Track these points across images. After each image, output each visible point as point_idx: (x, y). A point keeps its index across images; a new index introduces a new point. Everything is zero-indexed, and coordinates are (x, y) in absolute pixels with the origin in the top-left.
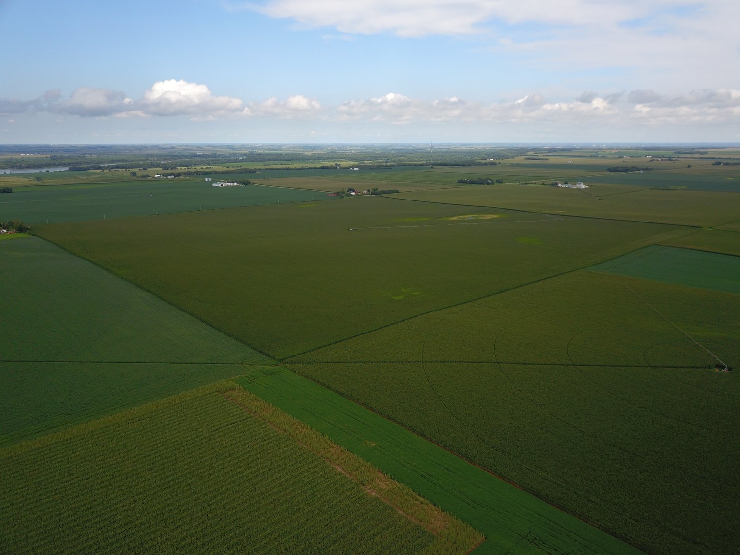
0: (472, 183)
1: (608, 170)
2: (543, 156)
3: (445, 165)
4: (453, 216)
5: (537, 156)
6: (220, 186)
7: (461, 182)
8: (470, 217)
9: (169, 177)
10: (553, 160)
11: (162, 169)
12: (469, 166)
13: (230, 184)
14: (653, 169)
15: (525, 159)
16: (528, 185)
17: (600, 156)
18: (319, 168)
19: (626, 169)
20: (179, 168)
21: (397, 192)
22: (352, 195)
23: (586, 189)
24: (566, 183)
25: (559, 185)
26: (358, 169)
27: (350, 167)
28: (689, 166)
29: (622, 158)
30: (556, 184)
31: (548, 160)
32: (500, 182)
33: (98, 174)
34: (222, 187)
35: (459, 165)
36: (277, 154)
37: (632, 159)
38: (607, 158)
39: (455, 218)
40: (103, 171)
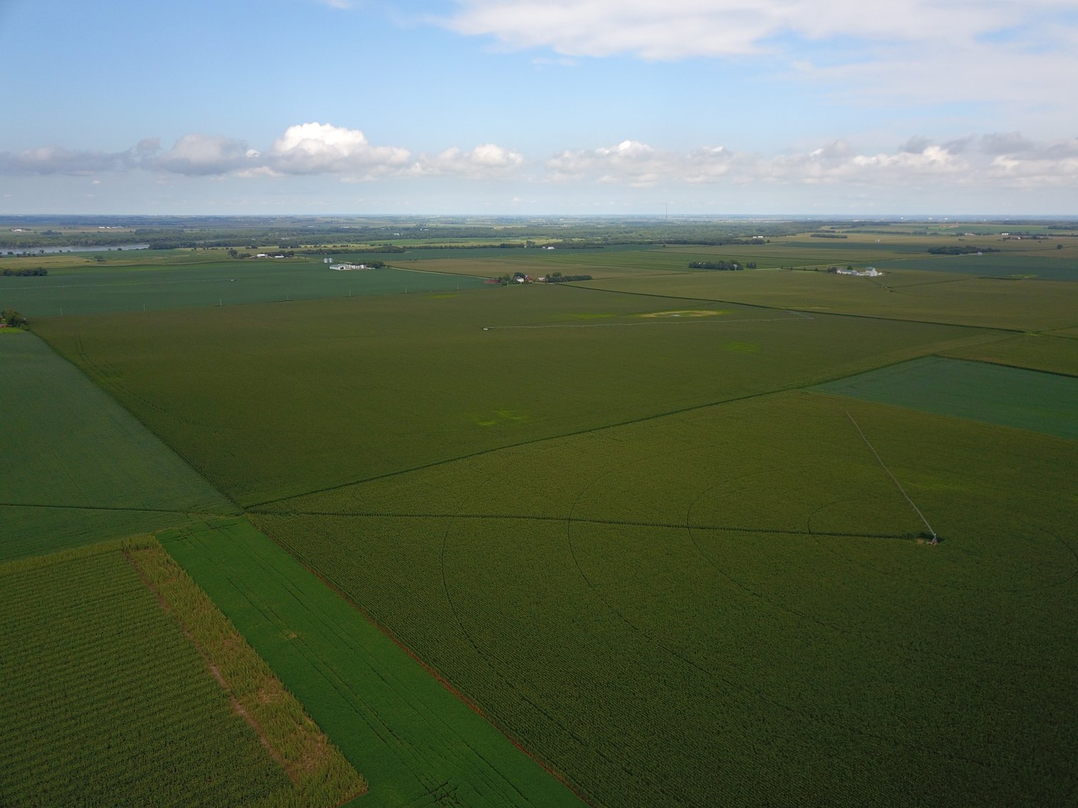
0: (710, 267)
1: (929, 251)
2: (843, 232)
3: (685, 243)
4: (650, 313)
5: (834, 232)
6: (339, 269)
7: (695, 266)
8: (676, 314)
9: (277, 257)
10: (854, 238)
11: (278, 247)
12: (721, 244)
13: (354, 267)
14: (998, 251)
15: (812, 236)
16: (793, 271)
17: (929, 233)
18: (498, 247)
19: (956, 251)
20: (302, 246)
21: (589, 278)
22: (519, 283)
23: (878, 277)
24: (850, 268)
25: (839, 272)
26: (553, 248)
27: (544, 245)
28: (1059, 247)
29: (962, 235)
30: (834, 270)
31: (845, 237)
32: (751, 266)
33: (188, 253)
34: (342, 271)
35: (705, 244)
36: (454, 229)
37: (978, 236)
38: (940, 235)
39: (652, 315)
40: (195, 249)
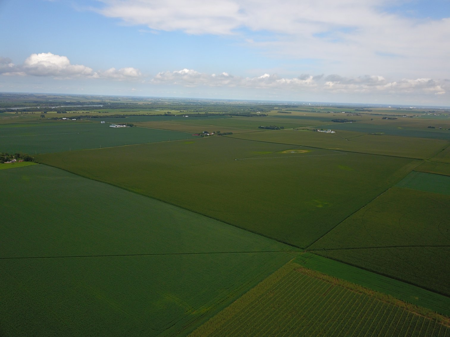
0: (267, 128)
1: (332, 121)
2: (285, 110)
3: (237, 115)
4: (283, 151)
5: (282, 110)
6: (115, 127)
7: (260, 128)
8: (293, 152)
9: (73, 119)
10: (294, 113)
12: (252, 116)
13: (121, 126)
14: (355, 121)
15: (278, 112)
16: (299, 130)
17: (317, 111)
18: (163, 115)
19: (343, 121)
21: (231, 134)
22: (208, 136)
23: (334, 133)
24: (322, 130)
25: (318, 131)
26: (188, 116)
27: (183, 115)
28: (372, 119)
29: (330, 112)
31: (291, 113)
32: (283, 128)
35: (246, 116)
37: (335, 113)
38: (321, 112)
39: (285, 152)
40: (17, 113)
